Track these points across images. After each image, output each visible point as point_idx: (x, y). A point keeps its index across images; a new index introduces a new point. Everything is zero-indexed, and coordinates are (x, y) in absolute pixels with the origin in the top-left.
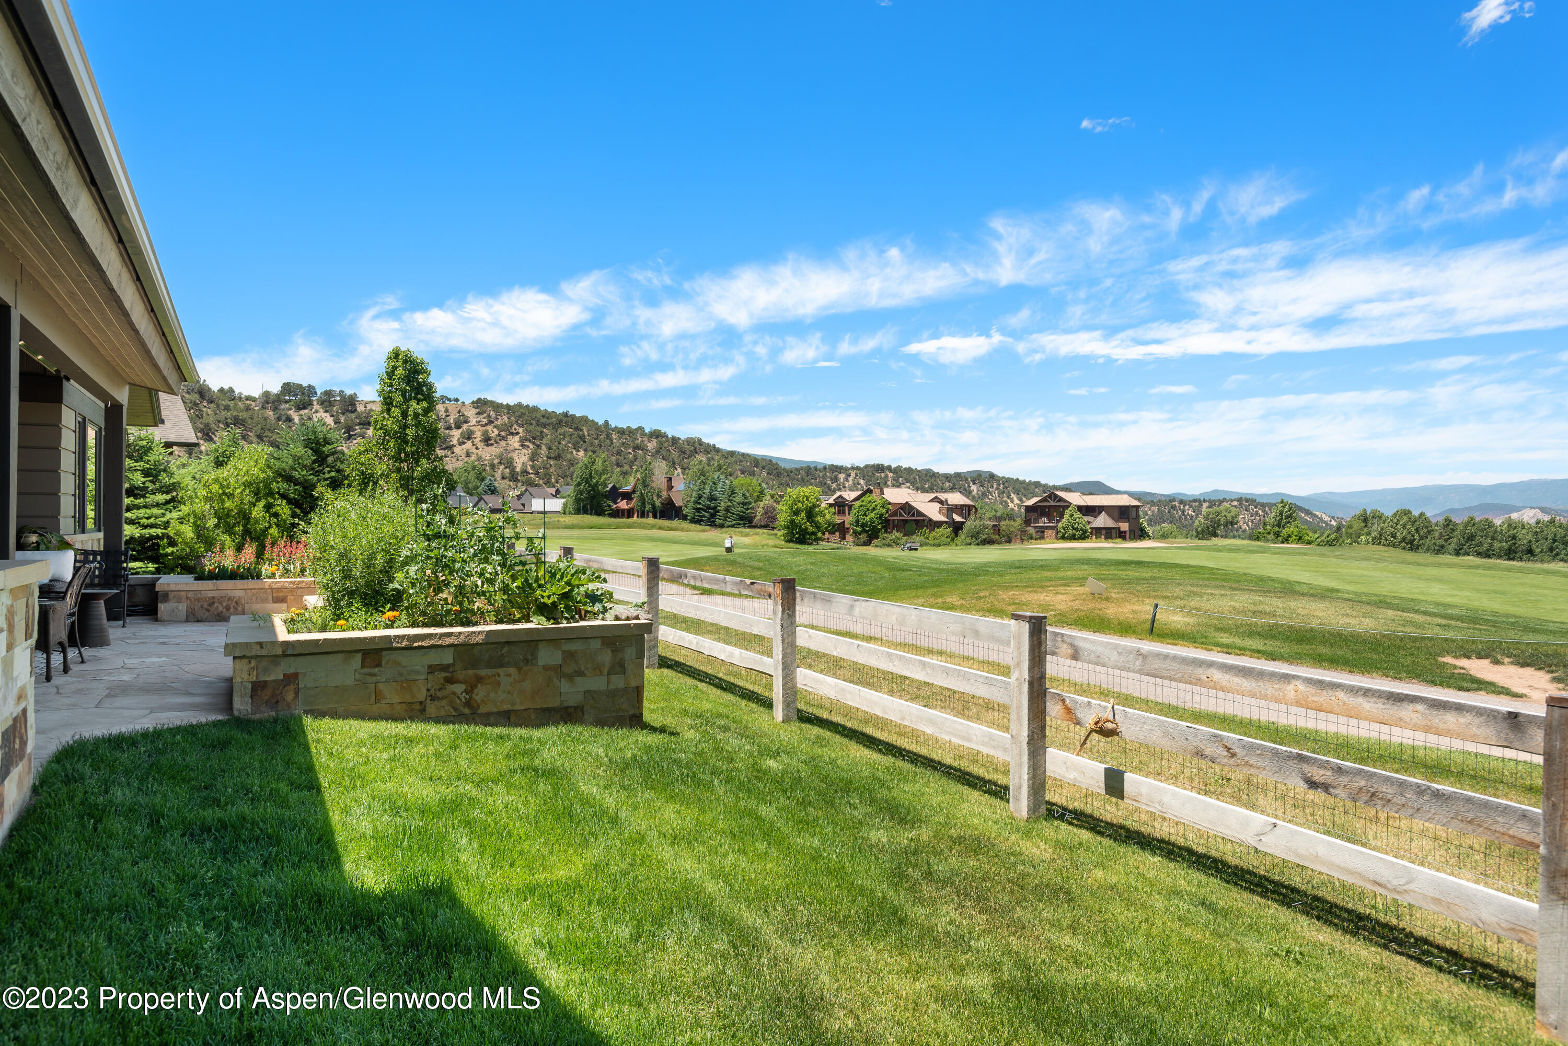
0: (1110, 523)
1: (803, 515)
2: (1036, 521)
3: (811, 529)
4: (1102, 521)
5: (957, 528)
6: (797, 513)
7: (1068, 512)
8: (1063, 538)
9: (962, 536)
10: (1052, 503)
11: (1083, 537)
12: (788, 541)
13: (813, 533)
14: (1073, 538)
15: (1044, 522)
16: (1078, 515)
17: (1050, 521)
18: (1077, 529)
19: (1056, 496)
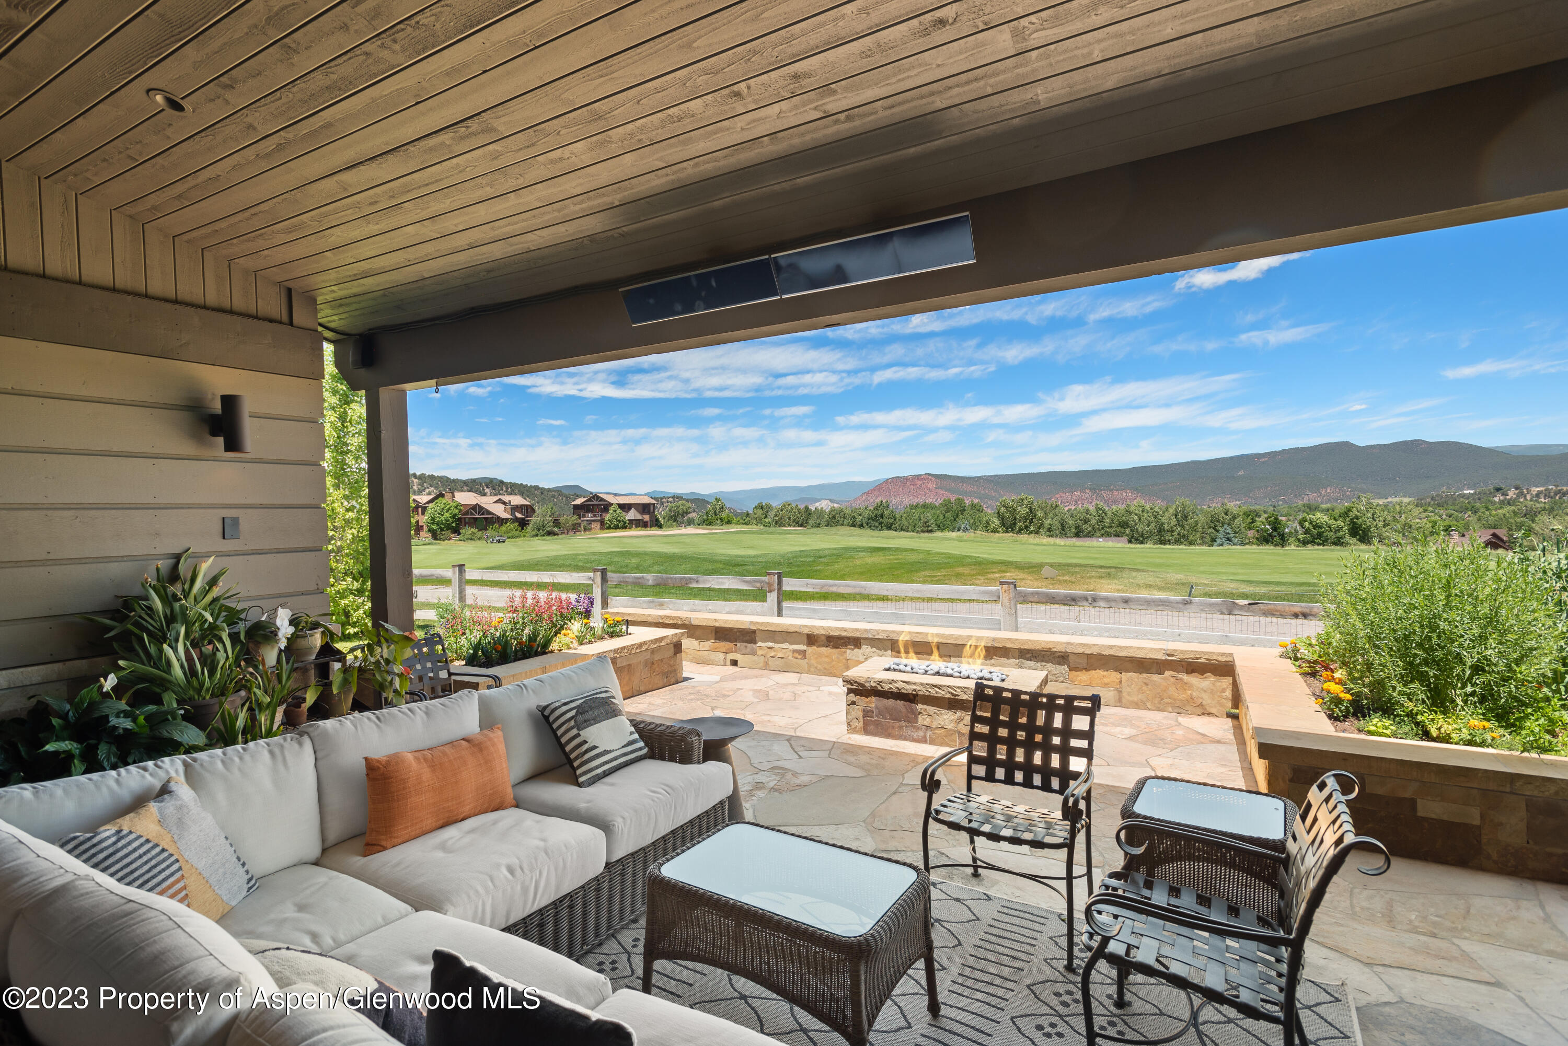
0: (639, 517)
2: (584, 516)
4: (632, 515)
5: (523, 524)
7: (611, 510)
8: (609, 528)
9: (529, 528)
10: (596, 502)
11: (624, 527)
14: (616, 527)
15: (589, 516)
16: (619, 511)
17: (595, 516)
18: (619, 521)
19: (598, 497)
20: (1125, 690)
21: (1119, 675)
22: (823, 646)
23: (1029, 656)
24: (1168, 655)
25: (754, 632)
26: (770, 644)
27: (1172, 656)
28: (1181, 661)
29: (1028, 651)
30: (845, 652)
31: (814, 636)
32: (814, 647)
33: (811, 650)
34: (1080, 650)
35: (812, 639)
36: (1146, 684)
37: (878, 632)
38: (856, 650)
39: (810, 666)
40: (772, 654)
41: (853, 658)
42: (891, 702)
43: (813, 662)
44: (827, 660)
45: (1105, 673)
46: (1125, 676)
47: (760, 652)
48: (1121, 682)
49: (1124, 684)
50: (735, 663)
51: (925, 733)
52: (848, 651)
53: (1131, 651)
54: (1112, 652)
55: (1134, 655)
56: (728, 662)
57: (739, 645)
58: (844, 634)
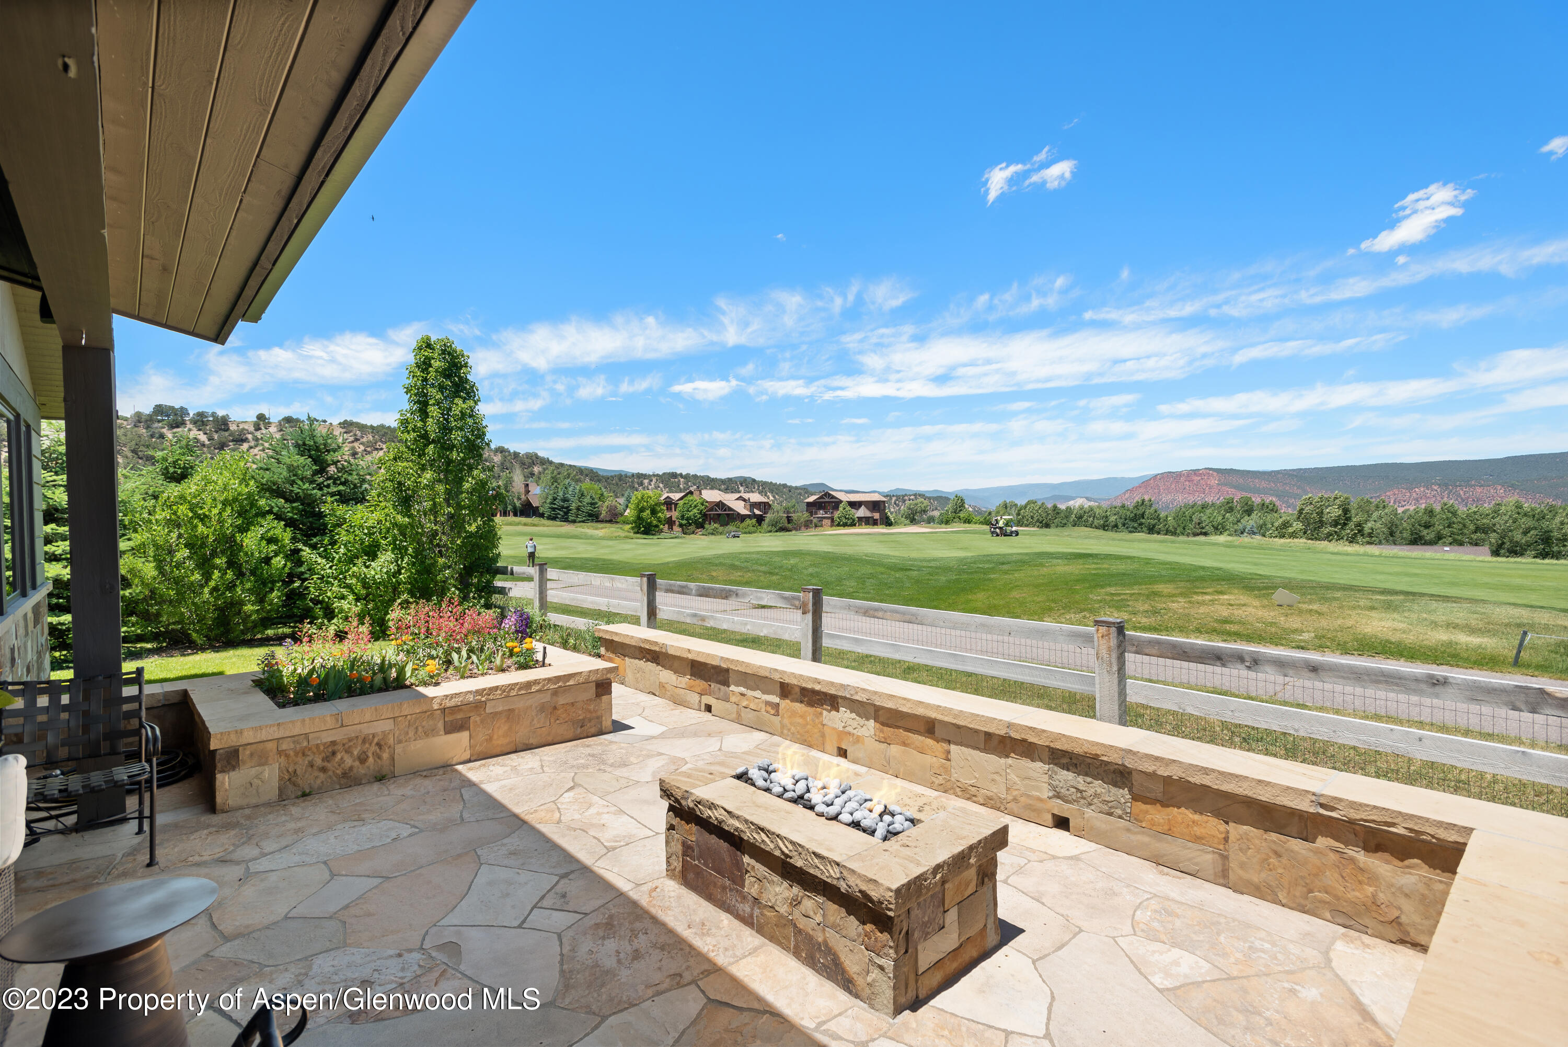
0: (868, 514)
1: (648, 512)
2: (816, 513)
3: (655, 522)
4: (862, 512)
5: (760, 520)
6: (642, 510)
7: (841, 507)
8: (839, 525)
9: (765, 524)
10: (827, 500)
11: (853, 525)
12: (635, 533)
13: (657, 526)
14: (845, 525)
15: (821, 513)
16: (848, 508)
17: (826, 513)
18: (849, 519)
19: (830, 495)
20: (1236, 858)
21: (1222, 827)
22: (797, 701)
23: (1065, 761)
24: (1322, 805)
25: (727, 670)
26: (742, 689)
27: (1333, 809)
28: (1351, 822)
29: (1065, 753)
30: (821, 714)
31: (788, 684)
32: (788, 701)
33: (785, 704)
34: (1149, 767)
35: (785, 690)
36: (1278, 855)
37: (857, 690)
38: (834, 713)
39: (783, 726)
40: (744, 704)
41: (830, 724)
42: (713, 840)
43: (786, 721)
44: (800, 720)
45: (1197, 817)
46: (1236, 830)
47: (733, 699)
48: (1226, 839)
49: (1233, 846)
50: (709, 708)
51: (752, 909)
52: (825, 713)
53: (1245, 785)
54: (1207, 781)
55: (1250, 794)
56: (703, 708)
57: (713, 685)
58: (817, 687)
